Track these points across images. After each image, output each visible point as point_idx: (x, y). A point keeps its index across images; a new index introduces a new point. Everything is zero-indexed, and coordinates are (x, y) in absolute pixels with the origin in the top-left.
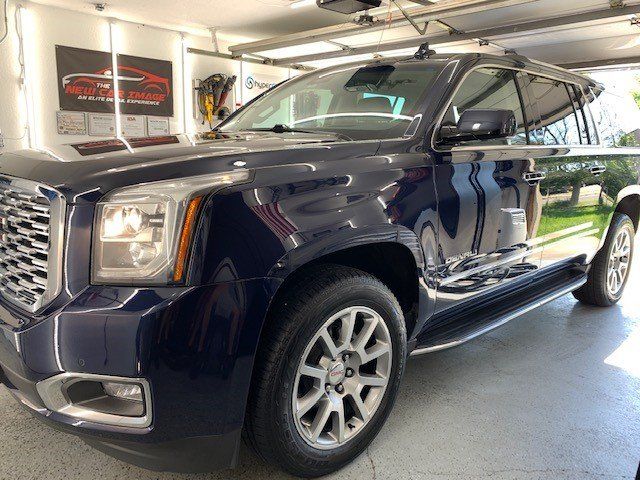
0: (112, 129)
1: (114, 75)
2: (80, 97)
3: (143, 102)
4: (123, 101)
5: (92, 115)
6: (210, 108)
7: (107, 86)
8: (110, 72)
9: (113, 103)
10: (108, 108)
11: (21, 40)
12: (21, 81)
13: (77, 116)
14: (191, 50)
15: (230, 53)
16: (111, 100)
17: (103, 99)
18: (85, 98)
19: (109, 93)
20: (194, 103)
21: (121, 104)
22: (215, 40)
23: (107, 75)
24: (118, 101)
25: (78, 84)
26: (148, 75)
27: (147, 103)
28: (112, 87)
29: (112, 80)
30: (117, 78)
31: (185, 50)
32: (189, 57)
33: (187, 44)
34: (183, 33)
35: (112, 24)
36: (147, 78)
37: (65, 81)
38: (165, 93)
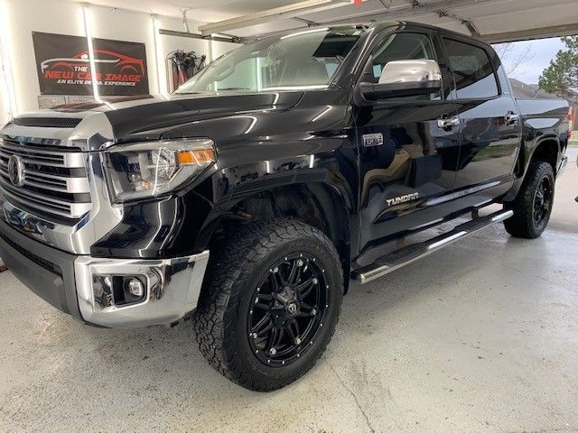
1: (91, 59)
2: (59, 81)
3: (120, 83)
5: (72, 98)
7: (84, 69)
8: (86, 56)
9: (92, 86)
10: (85, 90)
13: (59, 99)
14: (163, 32)
15: (200, 33)
16: (89, 83)
17: (81, 82)
18: (64, 82)
19: (86, 76)
21: (101, 87)
22: (185, 20)
23: (84, 58)
24: (95, 82)
26: (123, 57)
27: (124, 84)
29: (89, 63)
30: (93, 61)
31: (157, 32)
32: (161, 38)
33: (159, 25)
34: (155, 16)
35: (85, 8)
36: (122, 60)
37: (43, 66)
38: (140, 73)
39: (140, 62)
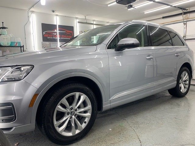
0: (57, 46)
1: (57, 31)
2: (48, 38)
4: (60, 38)
5: (51, 43)
7: (55, 34)
8: (56, 30)
9: (57, 39)
10: (55, 40)
13: (47, 43)
14: (79, 22)
16: (57, 38)
17: (54, 38)
21: (60, 39)
22: (85, 19)
23: (56, 31)
24: (58, 38)
25: (47, 34)
28: (57, 34)
30: (58, 32)
31: (77, 22)
32: (78, 24)
33: (78, 20)
34: (77, 18)
35: (57, 16)
36: (66, 31)
37: (44, 33)
38: (72, 35)
39: (72, 32)
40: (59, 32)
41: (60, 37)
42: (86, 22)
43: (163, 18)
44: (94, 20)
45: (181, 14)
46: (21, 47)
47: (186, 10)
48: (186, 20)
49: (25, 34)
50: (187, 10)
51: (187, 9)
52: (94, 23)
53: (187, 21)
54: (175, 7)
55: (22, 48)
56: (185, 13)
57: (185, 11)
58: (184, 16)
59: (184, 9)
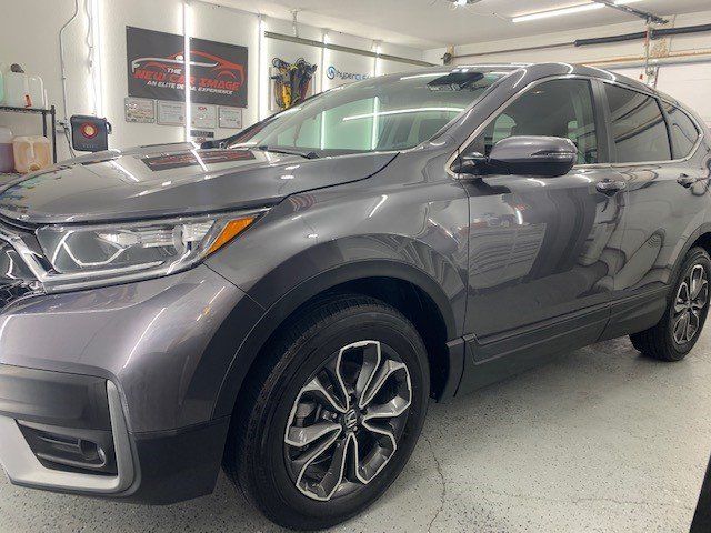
0: (181, 118)
1: (186, 60)
2: (149, 83)
3: (215, 91)
4: (194, 88)
5: (161, 103)
6: (286, 99)
7: (178, 71)
8: (181, 57)
9: (184, 91)
10: (177, 96)
11: (90, 20)
12: (90, 64)
13: (146, 103)
14: (269, 35)
16: (182, 87)
17: (173, 86)
18: (154, 83)
19: (179, 79)
20: (270, 93)
21: (193, 93)
22: (294, 23)
23: (179, 60)
24: (188, 88)
25: (147, 69)
26: (221, 61)
27: (220, 91)
28: (183, 73)
29: (184, 65)
30: (188, 63)
31: (263, 35)
32: (266, 42)
33: (265, 26)
34: (262, 17)
35: (187, 5)
36: (220, 64)
37: (135, 65)
38: (239, 80)
40: (193, 63)
41: (196, 84)
42: (294, 35)
43: (579, 43)
44: (326, 31)
45: (641, 36)
46: (44, 112)
47: (661, 21)
48: (655, 61)
49: (62, 63)
50: (667, 22)
51: (665, 18)
52: (328, 40)
53: (658, 65)
54: (623, 8)
55: (49, 117)
56: (657, 34)
57: (659, 26)
58: (652, 43)
59: (655, 19)
